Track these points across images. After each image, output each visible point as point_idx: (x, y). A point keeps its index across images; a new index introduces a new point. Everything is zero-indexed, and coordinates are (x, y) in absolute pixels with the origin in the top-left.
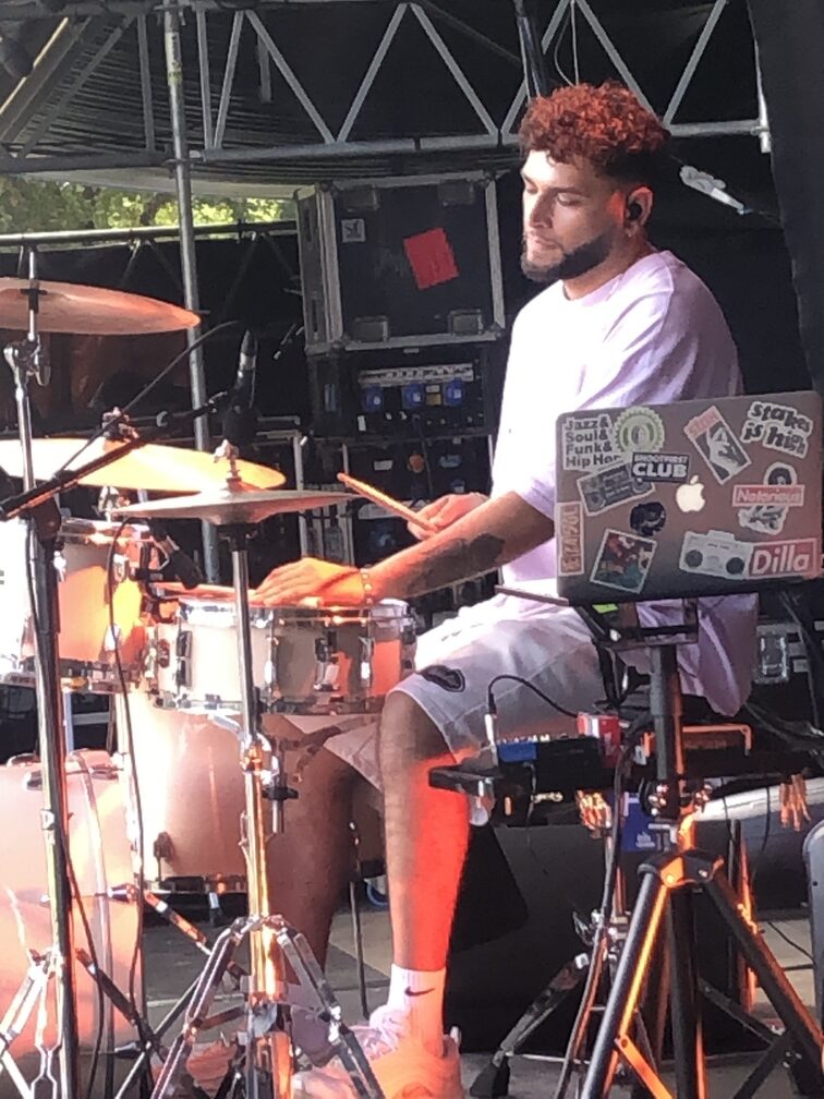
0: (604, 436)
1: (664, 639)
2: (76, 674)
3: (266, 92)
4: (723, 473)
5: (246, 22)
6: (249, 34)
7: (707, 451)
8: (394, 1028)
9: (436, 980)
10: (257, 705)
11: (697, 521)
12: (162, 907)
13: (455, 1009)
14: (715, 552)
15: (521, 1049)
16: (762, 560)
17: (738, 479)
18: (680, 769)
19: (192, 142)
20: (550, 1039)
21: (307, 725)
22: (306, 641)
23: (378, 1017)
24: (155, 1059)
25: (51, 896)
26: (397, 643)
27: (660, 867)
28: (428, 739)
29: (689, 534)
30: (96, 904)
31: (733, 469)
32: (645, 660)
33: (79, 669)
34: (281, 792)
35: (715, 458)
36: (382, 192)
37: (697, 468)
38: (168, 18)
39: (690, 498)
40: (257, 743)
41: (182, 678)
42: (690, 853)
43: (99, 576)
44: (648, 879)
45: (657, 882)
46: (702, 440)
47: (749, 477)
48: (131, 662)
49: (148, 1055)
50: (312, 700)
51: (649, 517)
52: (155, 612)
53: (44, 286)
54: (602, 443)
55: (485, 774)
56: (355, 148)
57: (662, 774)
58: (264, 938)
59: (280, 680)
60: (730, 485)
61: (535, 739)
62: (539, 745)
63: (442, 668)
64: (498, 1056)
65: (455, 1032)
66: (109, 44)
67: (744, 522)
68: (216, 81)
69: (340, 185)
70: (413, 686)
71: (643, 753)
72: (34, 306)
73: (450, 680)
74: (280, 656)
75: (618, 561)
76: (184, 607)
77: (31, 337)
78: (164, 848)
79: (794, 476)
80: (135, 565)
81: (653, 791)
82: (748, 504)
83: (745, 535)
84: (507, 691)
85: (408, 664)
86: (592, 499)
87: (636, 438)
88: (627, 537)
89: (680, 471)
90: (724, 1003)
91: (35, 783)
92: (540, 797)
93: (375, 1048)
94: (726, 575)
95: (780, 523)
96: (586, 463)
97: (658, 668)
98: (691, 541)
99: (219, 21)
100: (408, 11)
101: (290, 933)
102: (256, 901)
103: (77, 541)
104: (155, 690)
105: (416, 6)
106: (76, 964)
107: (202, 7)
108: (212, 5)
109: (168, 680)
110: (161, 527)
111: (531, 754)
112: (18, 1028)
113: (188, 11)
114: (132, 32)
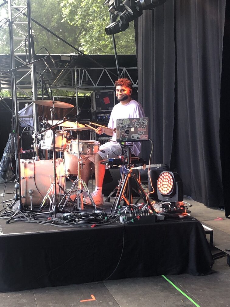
0: (122, 122)
1: (129, 147)
2: (58, 149)
3: (87, 79)
4: (137, 127)
6: (85, 72)
8: (96, 193)
9: (101, 188)
10: (80, 154)
11: (133, 133)
12: (69, 178)
13: (103, 192)
14: (135, 136)
15: (111, 196)
16: (141, 138)
17: (138, 128)
18: (130, 163)
19: (78, 85)
20: (114, 195)
21: (86, 156)
22: (86, 146)
23: (94, 192)
24: (66, 196)
25: (54, 176)
26: (97, 146)
27: (128, 174)
28: (100, 158)
29: (132, 134)
30: (60, 177)
31: (138, 126)
32: (127, 150)
33: (58, 148)
34: (83, 164)
35: (136, 125)
36: (101, 92)
37: (133, 126)
38: (75, 70)
39: (132, 130)
40: (80, 158)
41: (71, 150)
42: (131, 173)
43: (61, 137)
44: (126, 176)
45: (127, 176)
46: (134, 123)
47: (140, 127)
48: (64, 148)
49: (65, 195)
50: (87, 153)
51: (128, 132)
52: (68, 142)
53: (55, 101)
54: (122, 123)
55: (107, 162)
56: (97, 87)
57: (128, 163)
58: (80, 182)
59: (83, 150)
61: (113, 158)
62: (114, 159)
63: (103, 150)
64: (108, 197)
65: (103, 195)
66: (68, 73)
67: (139, 133)
68: (81, 78)
69: (96, 91)
70: (99, 152)
71: (126, 161)
72: (54, 104)
73: (104, 152)
74: (83, 148)
75: (124, 137)
76: (71, 141)
77: (53, 108)
78: (69, 171)
79: (145, 128)
80: (65, 136)
81: (127, 165)
82: (140, 131)
83: (139, 134)
84: (110, 153)
86: (121, 129)
87: (126, 122)
88: (125, 134)
89: (131, 127)
90: (136, 191)
91: (53, 162)
92: (114, 166)
93: (93, 196)
94: (137, 139)
95: (143, 133)
96: (120, 125)
97: (128, 150)
98: (132, 135)
99: (81, 71)
100: (105, 70)
101: (83, 181)
102: (79, 177)
103: (58, 133)
104: (68, 152)
105: (106, 70)
106: (57, 184)
107: (79, 69)
108: (81, 69)
109: (69, 150)
110: (69, 131)
111: (113, 160)
112: (49, 192)
113: (78, 69)
114: (71, 72)
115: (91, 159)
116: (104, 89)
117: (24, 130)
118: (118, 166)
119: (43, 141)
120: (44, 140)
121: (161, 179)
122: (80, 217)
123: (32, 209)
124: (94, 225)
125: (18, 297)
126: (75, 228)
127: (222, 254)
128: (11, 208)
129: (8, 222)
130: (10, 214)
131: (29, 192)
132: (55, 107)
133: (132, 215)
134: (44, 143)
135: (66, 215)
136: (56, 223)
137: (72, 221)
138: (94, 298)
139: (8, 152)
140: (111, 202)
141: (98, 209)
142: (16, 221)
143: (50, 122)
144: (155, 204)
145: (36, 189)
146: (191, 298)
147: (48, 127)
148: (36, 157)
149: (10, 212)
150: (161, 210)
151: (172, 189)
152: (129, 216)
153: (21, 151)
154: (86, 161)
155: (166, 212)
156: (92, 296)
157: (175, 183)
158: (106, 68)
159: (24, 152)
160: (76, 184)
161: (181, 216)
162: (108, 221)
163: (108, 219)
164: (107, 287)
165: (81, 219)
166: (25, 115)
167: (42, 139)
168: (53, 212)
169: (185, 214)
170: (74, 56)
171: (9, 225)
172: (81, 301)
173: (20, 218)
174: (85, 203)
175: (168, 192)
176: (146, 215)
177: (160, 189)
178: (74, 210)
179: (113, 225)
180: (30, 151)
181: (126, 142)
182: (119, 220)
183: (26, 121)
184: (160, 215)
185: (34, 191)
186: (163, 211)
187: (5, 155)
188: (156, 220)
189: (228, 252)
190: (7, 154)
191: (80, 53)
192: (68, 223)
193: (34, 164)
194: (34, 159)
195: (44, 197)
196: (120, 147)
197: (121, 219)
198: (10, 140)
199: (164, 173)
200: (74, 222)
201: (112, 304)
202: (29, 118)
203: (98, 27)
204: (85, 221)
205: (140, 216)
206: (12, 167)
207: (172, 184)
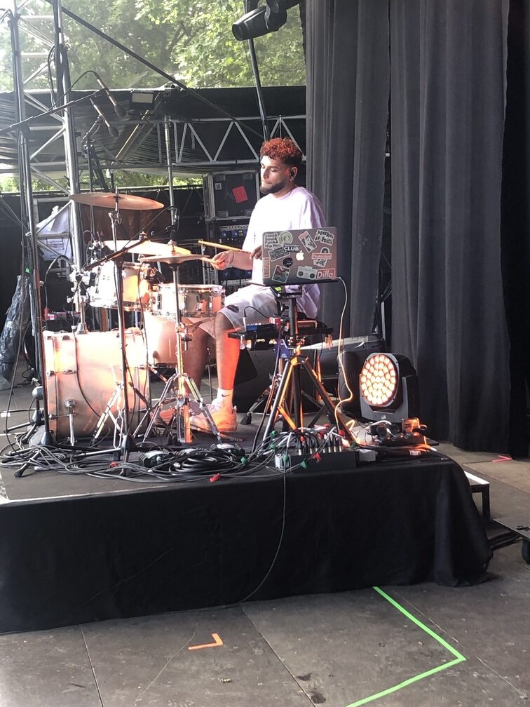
0: (276, 239)
1: (293, 296)
2: (129, 306)
3: (193, 146)
4: (309, 250)
5: (188, 127)
6: (189, 130)
7: (305, 243)
8: (219, 405)
9: (230, 392)
10: (180, 315)
11: (302, 263)
12: (156, 372)
13: (236, 400)
14: (307, 272)
15: (254, 412)
16: (320, 274)
17: (313, 251)
18: (297, 333)
19: (173, 160)
20: (260, 409)
21: (194, 320)
22: (194, 296)
23: (214, 402)
24: (151, 413)
25: (122, 368)
26: (219, 298)
27: (291, 360)
28: (228, 325)
29: (299, 267)
30: (135, 370)
31: (312, 248)
32: (289, 303)
33: (130, 304)
34: (187, 339)
35: (307, 245)
36: (227, 176)
37: (302, 248)
38: (166, 125)
39: (300, 257)
40: (180, 325)
41: (159, 307)
42: (299, 356)
43: (135, 278)
44: (287, 363)
45: (290, 364)
46: (303, 240)
47: (316, 251)
48: (144, 303)
49: (149, 411)
50: (196, 313)
51: (288, 262)
52: (152, 288)
53: (120, 195)
54: (275, 241)
55: (243, 334)
56: (218, 163)
57: (292, 334)
58: (182, 380)
59: (186, 308)
60: (311, 253)
63: (233, 306)
64: (248, 413)
65: (235, 407)
66: (149, 132)
67: (315, 264)
68: (179, 144)
69: (215, 173)
70: (225, 311)
71: (287, 328)
72: (117, 201)
73: (235, 309)
74: (186, 301)
75: (280, 274)
76: (160, 287)
77: (116, 210)
78: (156, 355)
79: (329, 251)
80: (146, 275)
81: (289, 339)
82: (316, 258)
83: (315, 267)
84: (250, 311)
85: (223, 304)
86: (272, 256)
87: (285, 240)
88: (282, 267)
89: (297, 249)
90: (310, 398)
91: (118, 336)
92: (259, 340)
94: (310, 278)
95: (325, 264)
96: (271, 246)
97: (291, 304)
98: (300, 269)
99: (180, 126)
100: (234, 124)
101: (189, 378)
102: (179, 369)
103: (129, 268)
104: (152, 311)
105: (236, 123)
106: (129, 386)
107: (175, 122)
108: (178, 121)
109: (155, 307)
110: (153, 264)
111: (256, 328)
112: (113, 404)
113: (171, 123)
114: (155, 129)
115: (205, 327)
116: (232, 167)
117: (52, 267)
118: (268, 341)
119: (96, 287)
120: (97, 285)
121: (369, 371)
122: (183, 460)
123: (75, 444)
124: (215, 476)
125: (47, 643)
126: (172, 485)
127: (511, 537)
128: (26, 442)
129: (20, 475)
130: (24, 456)
131: (65, 406)
132: (120, 210)
133: (302, 452)
134: (97, 292)
135: (150, 455)
136: (129, 473)
137: (165, 468)
138: (219, 642)
139: (16, 319)
140: (253, 425)
141: (224, 441)
142: (38, 471)
143: (110, 244)
144: (355, 426)
145: (80, 399)
146: (441, 635)
147: (106, 254)
148: (79, 325)
149: (23, 452)
150: (369, 438)
151: (394, 392)
152: (295, 454)
153: (45, 315)
154: (193, 331)
155: (380, 444)
156: (216, 636)
157: (401, 379)
158: (238, 119)
159: (52, 317)
160: (174, 385)
161: (415, 453)
162: (247, 466)
163: (247, 463)
164: (249, 616)
165: (185, 463)
166: (53, 233)
167: (92, 283)
168: (123, 449)
169: (423, 448)
170: (161, 91)
171: (22, 480)
172: (190, 648)
173: (47, 464)
174: (195, 428)
175: (385, 399)
176: (335, 451)
177: (366, 393)
178: (170, 444)
179: (258, 474)
180: (67, 314)
181: (287, 284)
182: (273, 464)
183: (55, 246)
184: (367, 451)
185: (76, 402)
186: (373, 440)
187: (9, 324)
188: (357, 461)
189: (523, 531)
190: (14, 323)
191: (176, 85)
192: (157, 473)
193: (76, 341)
194: (75, 330)
195: (100, 417)
196: (273, 298)
197: (278, 461)
198: (19, 290)
199: (374, 357)
200: (170, 471)
201: (261, 652)
202: (63, 238)
203: (217, 25)
204: (194, 467)
205: (321, 454)
206: (26, 352)
207: (394, 380)
